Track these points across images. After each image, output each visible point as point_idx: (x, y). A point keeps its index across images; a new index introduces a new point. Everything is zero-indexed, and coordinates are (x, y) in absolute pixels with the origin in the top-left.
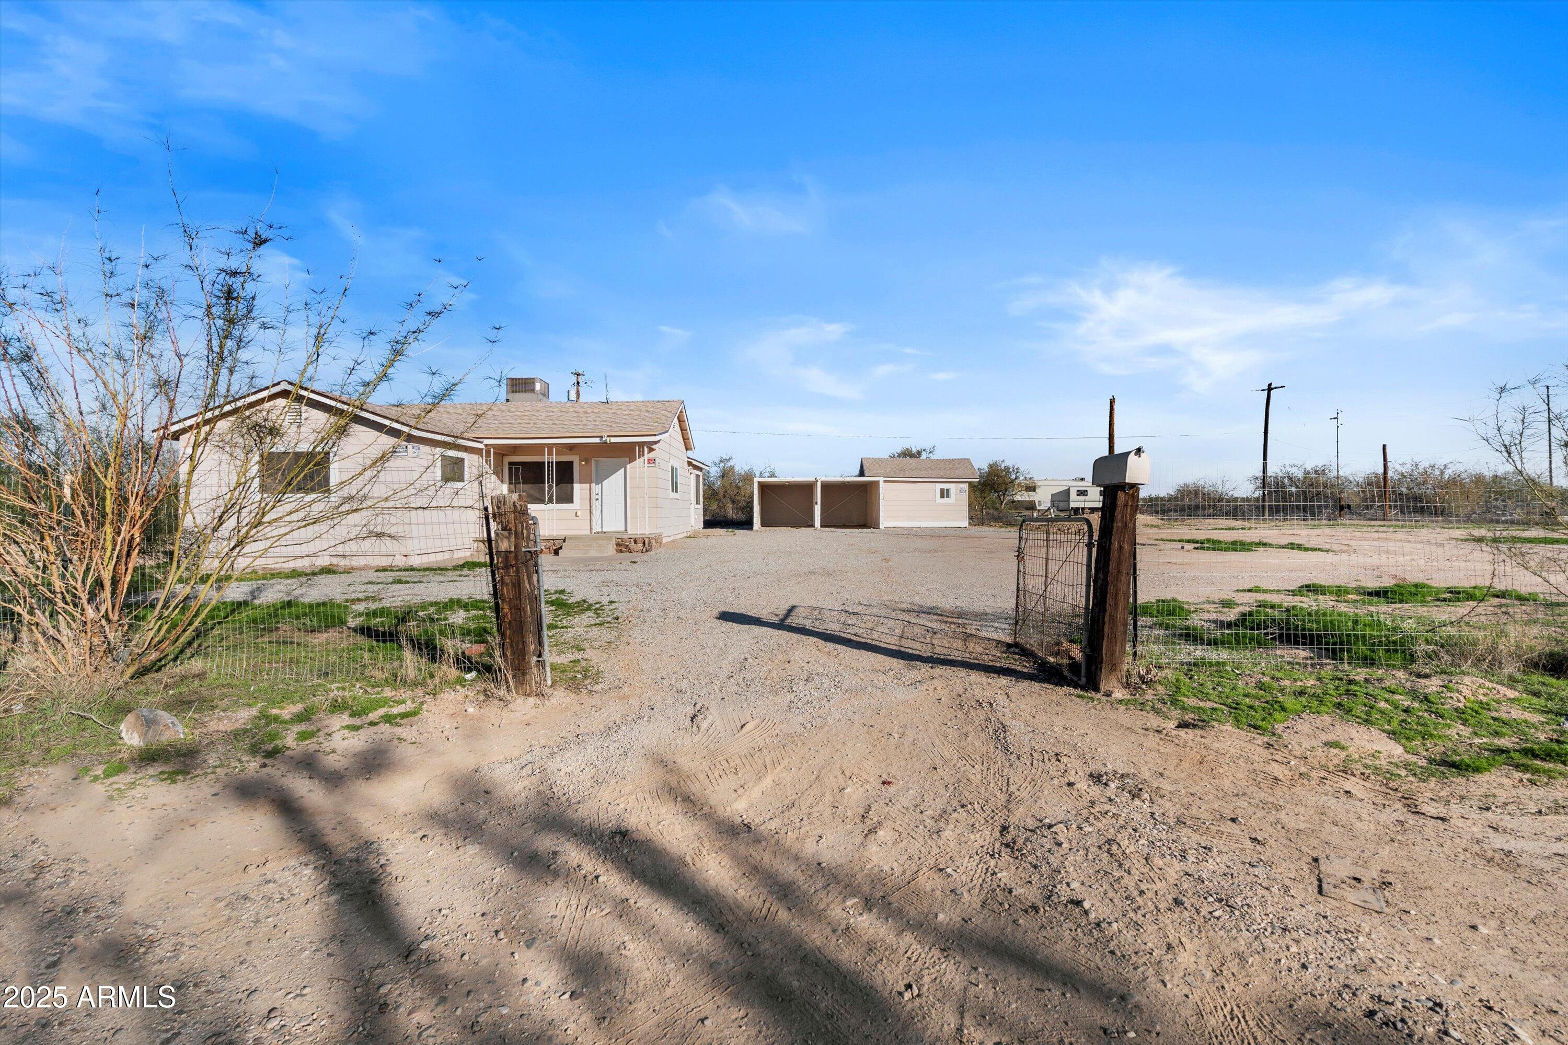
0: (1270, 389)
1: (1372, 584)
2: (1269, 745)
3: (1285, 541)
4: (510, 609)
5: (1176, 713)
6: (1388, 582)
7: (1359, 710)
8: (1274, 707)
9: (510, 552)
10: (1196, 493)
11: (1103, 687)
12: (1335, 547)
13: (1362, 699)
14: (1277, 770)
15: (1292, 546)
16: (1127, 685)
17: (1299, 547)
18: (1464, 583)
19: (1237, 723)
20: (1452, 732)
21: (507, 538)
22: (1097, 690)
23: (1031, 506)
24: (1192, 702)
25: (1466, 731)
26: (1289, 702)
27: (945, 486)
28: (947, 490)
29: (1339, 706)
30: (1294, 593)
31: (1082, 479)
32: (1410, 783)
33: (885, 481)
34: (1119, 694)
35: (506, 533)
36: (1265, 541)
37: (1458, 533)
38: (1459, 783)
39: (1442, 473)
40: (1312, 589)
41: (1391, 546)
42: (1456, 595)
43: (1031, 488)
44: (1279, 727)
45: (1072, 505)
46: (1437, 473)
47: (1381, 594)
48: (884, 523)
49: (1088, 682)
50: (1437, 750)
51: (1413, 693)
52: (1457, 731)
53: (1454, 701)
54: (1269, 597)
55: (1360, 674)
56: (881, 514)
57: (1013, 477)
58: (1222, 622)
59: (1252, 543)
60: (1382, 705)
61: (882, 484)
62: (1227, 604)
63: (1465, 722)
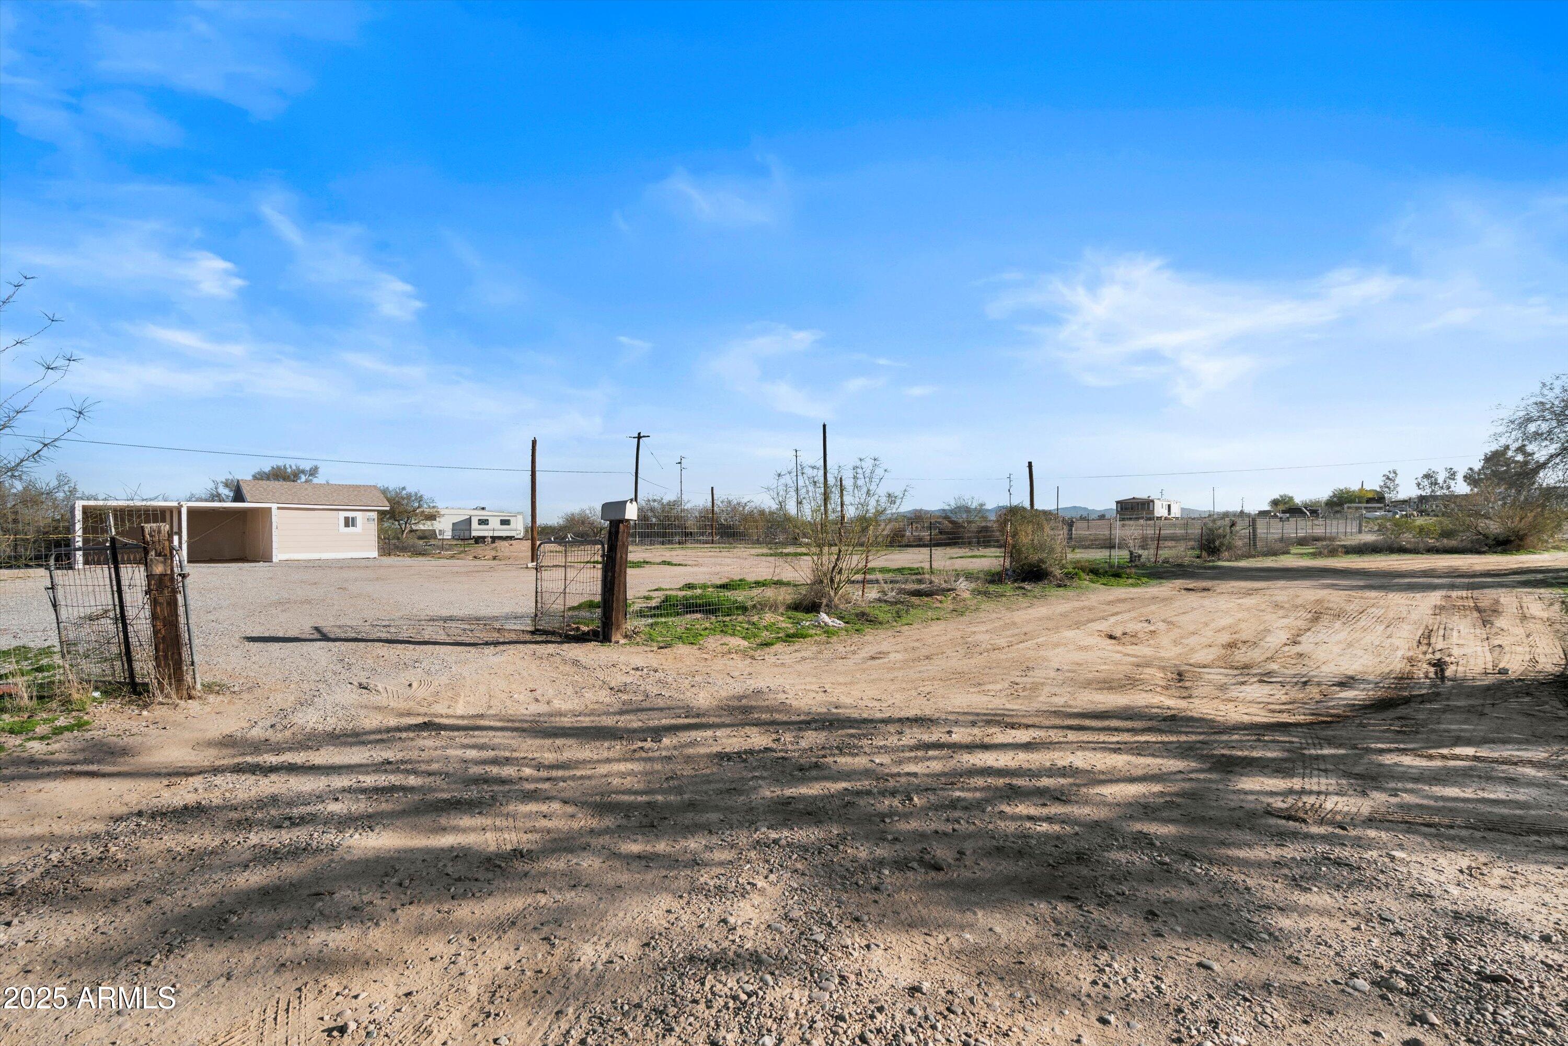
0: (639, 437)
1: (719, 582)
2: (700, 649)
3: (659, 560)
4: (164, 626)
5: (655, 644)
6: (724, 581)
7: (730, 631)
8: (697, 635)
9: (166, 575)
10: (583, 523)
11: (613, 640)
12: (690, 563)
13: (730, 627)
14: (706, 656)
15: (664, 563)
16: (626, 636)
17: (669, 564)
18: (761, 579)
19: (684, 643)
20: (763, 634)
21: (162, 562)
22: (610, 641)
23: (432, 535)
24: (660, 639)
25: (768, 633)
26: (702, 633)
27: (350, 514)
28: (353, 519)
29: (722, 631)
30: (680, 589)
31: (483, 509)
32: (752, 653)
33: (279, 508)
34: (622, 641)
35: (161, 559)
36: (647, 560)
37: (754, 551)
38: (767, 650)
39: (744, 508)
40: (690, 586)
41: (719, 560)
42: (758, 584)
43: (432, 517)
44: (701, 642)
45: (474, 534)
46: (741, 509)
47: (724, 586)
48: (277, 556)
49: (604, 638)
50: (758, 641)
51: (749, 622)
52: (765, 634)
53: (764, 623)
54: (668, 593)
55: (727, 619)
56: (275, 545)
57: (416, 504)
58: (651, 608)
59: (638, 562)
60: (738, 628)
61: (274, 512)
62: (648, 598)
63: (767, 630)
